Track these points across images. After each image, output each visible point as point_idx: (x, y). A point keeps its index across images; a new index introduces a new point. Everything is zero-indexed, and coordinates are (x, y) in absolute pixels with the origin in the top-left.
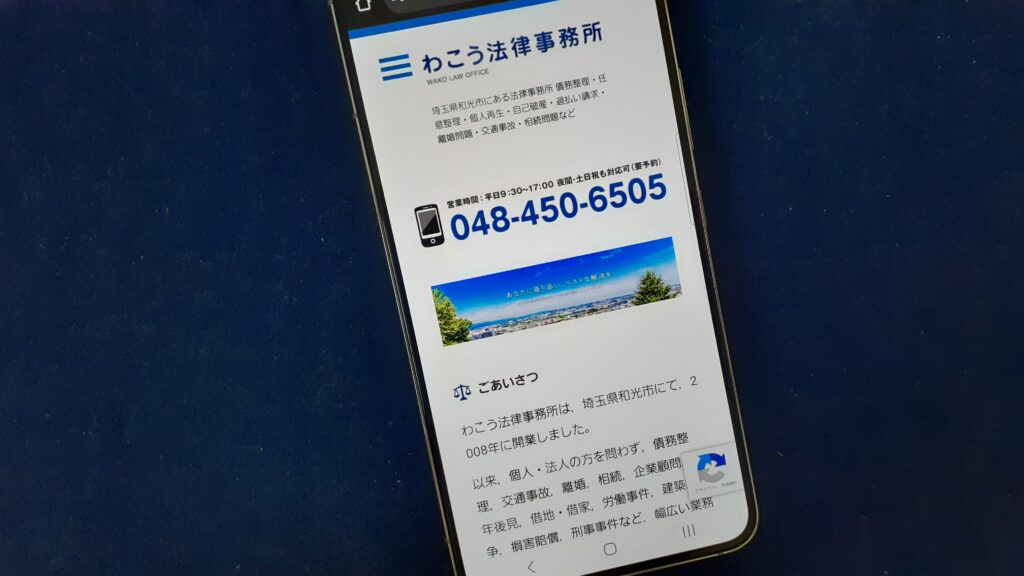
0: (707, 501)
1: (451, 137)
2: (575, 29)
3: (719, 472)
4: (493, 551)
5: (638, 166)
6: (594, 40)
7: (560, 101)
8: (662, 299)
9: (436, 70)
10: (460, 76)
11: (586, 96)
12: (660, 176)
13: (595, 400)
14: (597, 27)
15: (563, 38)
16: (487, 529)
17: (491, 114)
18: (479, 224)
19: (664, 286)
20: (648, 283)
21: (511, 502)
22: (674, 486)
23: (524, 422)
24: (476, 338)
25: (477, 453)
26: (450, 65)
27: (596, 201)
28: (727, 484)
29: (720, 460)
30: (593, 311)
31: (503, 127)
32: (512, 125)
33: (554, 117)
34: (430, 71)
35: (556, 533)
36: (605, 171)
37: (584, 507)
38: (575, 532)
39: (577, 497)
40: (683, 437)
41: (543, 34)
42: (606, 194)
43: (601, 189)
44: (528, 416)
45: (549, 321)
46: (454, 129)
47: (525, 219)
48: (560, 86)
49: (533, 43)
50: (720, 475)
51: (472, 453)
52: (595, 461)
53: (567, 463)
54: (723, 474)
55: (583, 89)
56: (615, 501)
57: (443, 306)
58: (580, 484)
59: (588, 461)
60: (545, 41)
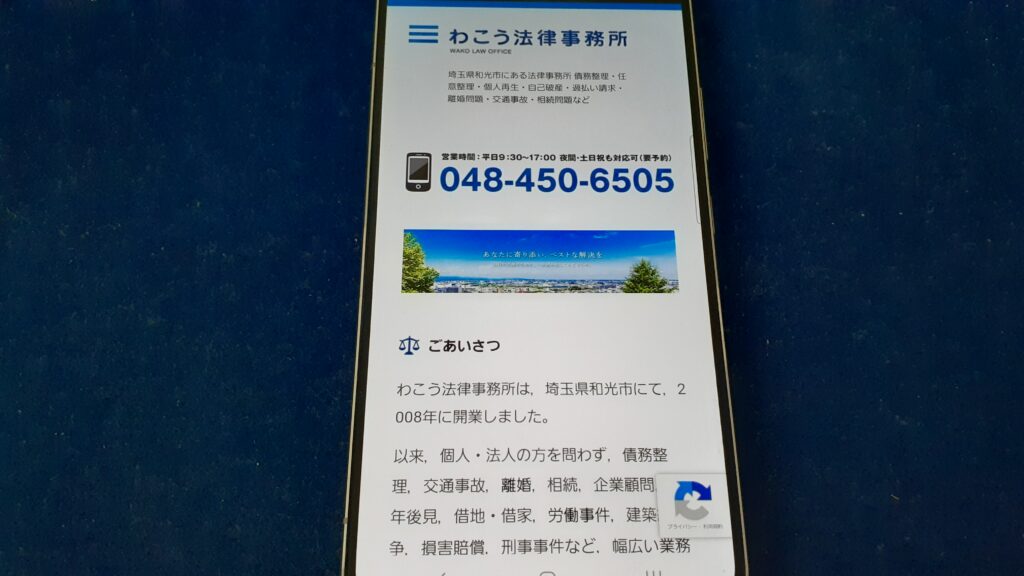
0: (683, 544)
1: (461, 99)
2: (601, 33)
3: (702, 508)
4: (397, 548)
5: (647, 158)
6: (619, 45)
7: (577, 88)
8: (655, 292)
9: (461, 42)
10: (484, 51)
11: (603, 88)
12: (669, 171)
13: (560, 386)
14: (623, 35)
15: (589, 38)
16: (397, 516)
17: (506, 86)
18: (470, 180)
19: (660, 279)
20: (642, 272)
21: (436, 489)
22: (642, 513)
23: (472, 395)
24: (440, 291)
25: (409, 419)
26: (475, 40)
27: (598, 182)
28: (711, 526)
30: (576, 288)
31: (515, 99)
32: (524, 100)
33: (568, 100)
34: (455, 42)
35: (482, 543)
36: (612, 156)
37: (525, 515)
38: (507, 545)
39: (517, 500)
40: (660, 454)
41: (570, 32)
42: (610, 177)
43: (605, 172)
44: (479, 389)
45: (525, 289)
46: (465, 93)
47: (519, 184)
48: (578, 76)
49: (559, 37)
50: (702, 513)
51: (402, 417)
52: (548, 459)
53: (514, 454)
54: (707, 513)
55: (602, 82)
56: (564, 516)
57: (412, 251)
58: (525, 484)
59: (540, 457)
60: (571, 38)
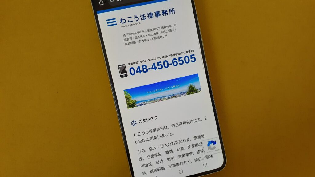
0: (211, 156)
1: (129, 44)
2: (167, 10)
3: (214, 146)
4: (144, 173)
5: (187, 52)
6: (173, 13)
7: (163, 32)
8: (195, 93)
9: (124, 23)
10: (132, 25)
11: (171, 31)
12: (194, 55)
13: (175, 125)
14: (173, 9)
15: (163, 13)
16: (142, 166)
17: (141, 36)
18: (138, 70)
19: (196, 89)
20: (191, 88)
21: (150, 157)
22: (200, 151)
23: (153, 132)
24: (138, 106)
25: (139, 142)
26: (128, 21)
27: (174, 63)
28: (217, 150)
29: (215, 143)
30: (174, 97)
31: (145, 40)
32: (148, 40)
33: (161, 37)
34: (122, 23)
35: (164, 167)
36: (177, 54)
37: (173, 158)
38: (170, 166)
39: (170, 155)
40: (203, 136)
41: (157, 12)
42: (177, 60)
43: (176, 59)
44: (155, 130)
45: (161, 100)
46: (130, 41)
47: (152, 69)
48: (162, 28)
49: (154, 14)
50: (215, 148)
51: (137, 142)
52: (175, 144)
53: (167, 145)
55: (170, 28)
56: (182, 156)
57: (127, 96)
58: (171, 151)
60: (158, 14)
